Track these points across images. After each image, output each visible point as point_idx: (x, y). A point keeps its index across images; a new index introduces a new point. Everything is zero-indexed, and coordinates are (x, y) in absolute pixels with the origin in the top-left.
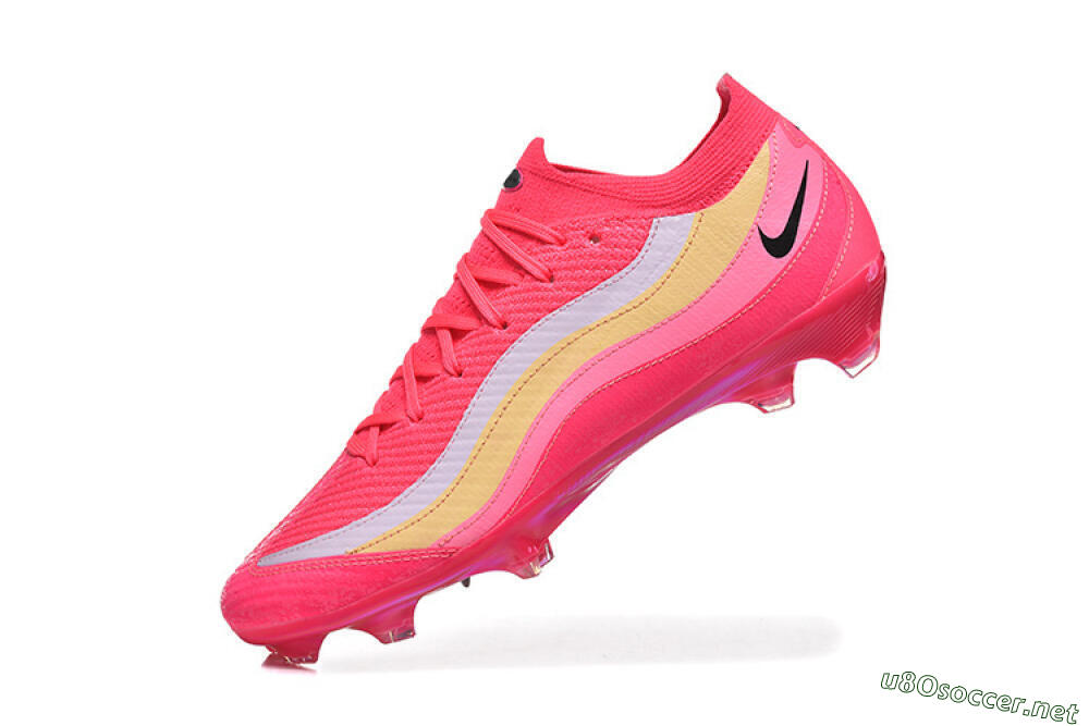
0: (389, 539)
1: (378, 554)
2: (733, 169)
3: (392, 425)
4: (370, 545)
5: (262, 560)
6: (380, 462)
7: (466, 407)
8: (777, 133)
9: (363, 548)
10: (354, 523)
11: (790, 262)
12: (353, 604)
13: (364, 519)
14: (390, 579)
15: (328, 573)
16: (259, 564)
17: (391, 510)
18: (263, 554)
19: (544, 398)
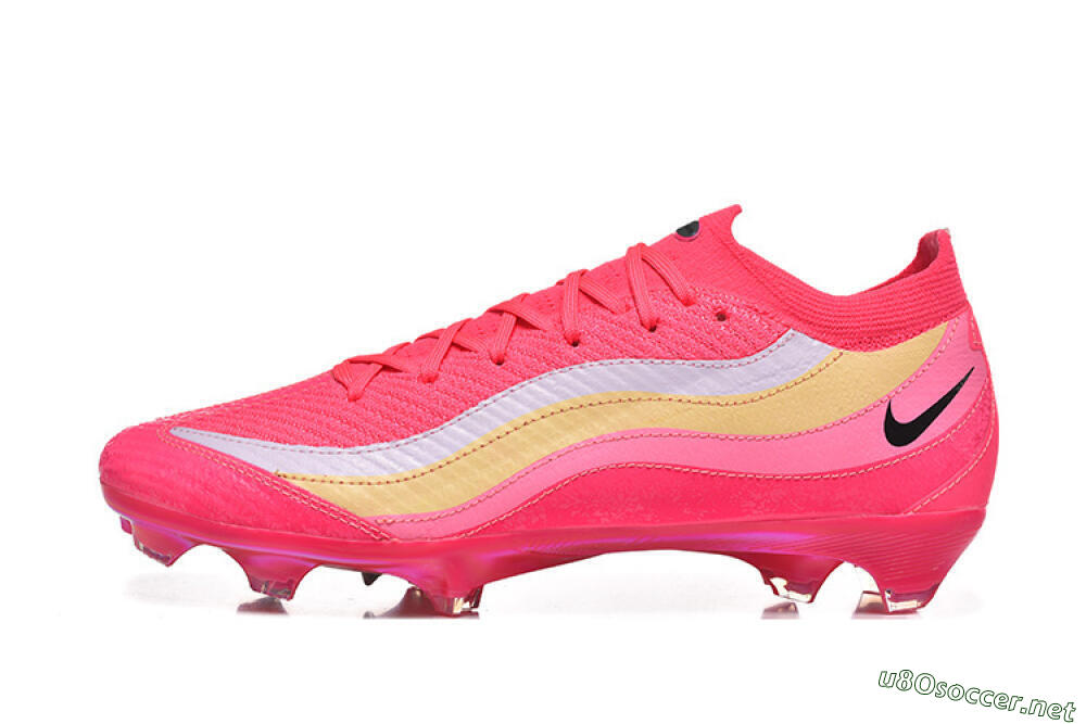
0: (327, 485)
1: (306, 493)
2: (900, 328)
3: (396, 371)
4: (304, 479)
5: (179, 428)
6: (362, 401)
7: (486, 397)
8: (959, 321)
9: (294, 478)
10: (300, 447)
11: (900, 456)
12: (249, 529)
13: (312, 448)
14: (304, 526)
15: (242, 481)
16: (172, 431)
17: (345, 456)
18: (181, 424)
19: (572, 439)
